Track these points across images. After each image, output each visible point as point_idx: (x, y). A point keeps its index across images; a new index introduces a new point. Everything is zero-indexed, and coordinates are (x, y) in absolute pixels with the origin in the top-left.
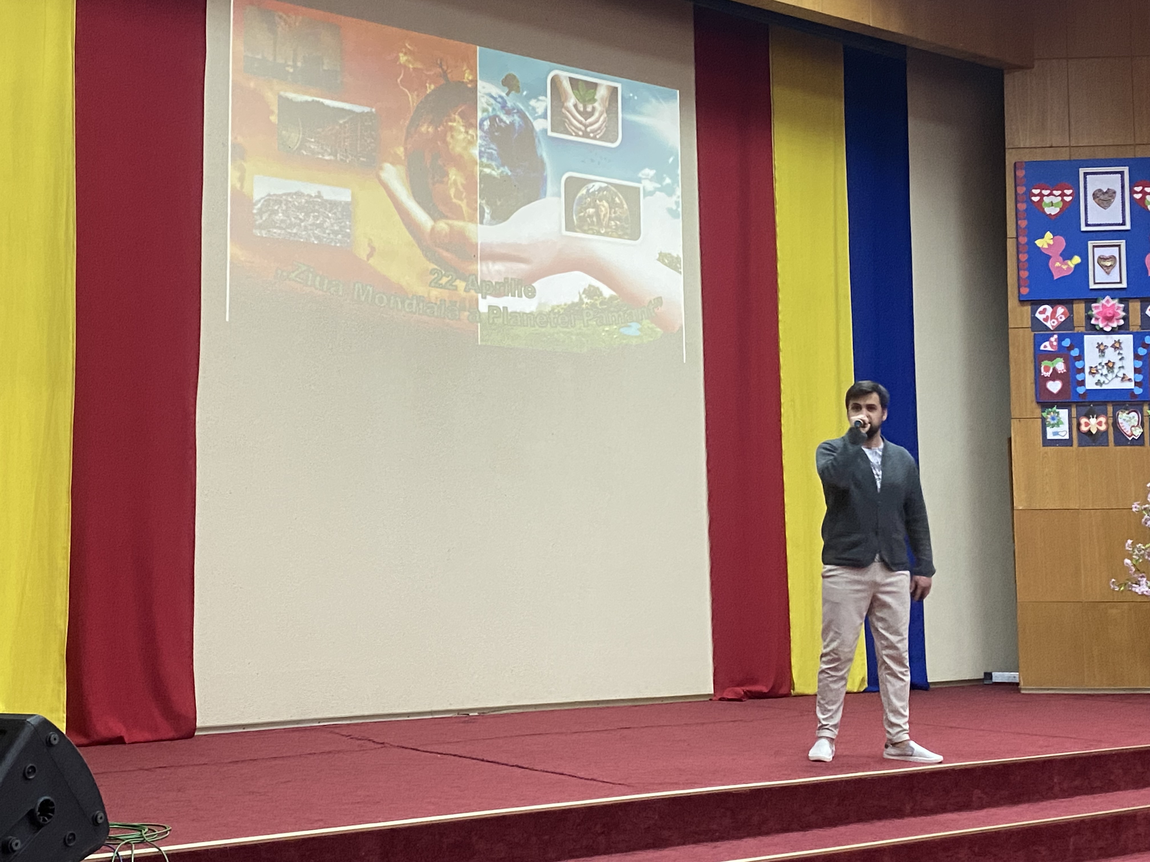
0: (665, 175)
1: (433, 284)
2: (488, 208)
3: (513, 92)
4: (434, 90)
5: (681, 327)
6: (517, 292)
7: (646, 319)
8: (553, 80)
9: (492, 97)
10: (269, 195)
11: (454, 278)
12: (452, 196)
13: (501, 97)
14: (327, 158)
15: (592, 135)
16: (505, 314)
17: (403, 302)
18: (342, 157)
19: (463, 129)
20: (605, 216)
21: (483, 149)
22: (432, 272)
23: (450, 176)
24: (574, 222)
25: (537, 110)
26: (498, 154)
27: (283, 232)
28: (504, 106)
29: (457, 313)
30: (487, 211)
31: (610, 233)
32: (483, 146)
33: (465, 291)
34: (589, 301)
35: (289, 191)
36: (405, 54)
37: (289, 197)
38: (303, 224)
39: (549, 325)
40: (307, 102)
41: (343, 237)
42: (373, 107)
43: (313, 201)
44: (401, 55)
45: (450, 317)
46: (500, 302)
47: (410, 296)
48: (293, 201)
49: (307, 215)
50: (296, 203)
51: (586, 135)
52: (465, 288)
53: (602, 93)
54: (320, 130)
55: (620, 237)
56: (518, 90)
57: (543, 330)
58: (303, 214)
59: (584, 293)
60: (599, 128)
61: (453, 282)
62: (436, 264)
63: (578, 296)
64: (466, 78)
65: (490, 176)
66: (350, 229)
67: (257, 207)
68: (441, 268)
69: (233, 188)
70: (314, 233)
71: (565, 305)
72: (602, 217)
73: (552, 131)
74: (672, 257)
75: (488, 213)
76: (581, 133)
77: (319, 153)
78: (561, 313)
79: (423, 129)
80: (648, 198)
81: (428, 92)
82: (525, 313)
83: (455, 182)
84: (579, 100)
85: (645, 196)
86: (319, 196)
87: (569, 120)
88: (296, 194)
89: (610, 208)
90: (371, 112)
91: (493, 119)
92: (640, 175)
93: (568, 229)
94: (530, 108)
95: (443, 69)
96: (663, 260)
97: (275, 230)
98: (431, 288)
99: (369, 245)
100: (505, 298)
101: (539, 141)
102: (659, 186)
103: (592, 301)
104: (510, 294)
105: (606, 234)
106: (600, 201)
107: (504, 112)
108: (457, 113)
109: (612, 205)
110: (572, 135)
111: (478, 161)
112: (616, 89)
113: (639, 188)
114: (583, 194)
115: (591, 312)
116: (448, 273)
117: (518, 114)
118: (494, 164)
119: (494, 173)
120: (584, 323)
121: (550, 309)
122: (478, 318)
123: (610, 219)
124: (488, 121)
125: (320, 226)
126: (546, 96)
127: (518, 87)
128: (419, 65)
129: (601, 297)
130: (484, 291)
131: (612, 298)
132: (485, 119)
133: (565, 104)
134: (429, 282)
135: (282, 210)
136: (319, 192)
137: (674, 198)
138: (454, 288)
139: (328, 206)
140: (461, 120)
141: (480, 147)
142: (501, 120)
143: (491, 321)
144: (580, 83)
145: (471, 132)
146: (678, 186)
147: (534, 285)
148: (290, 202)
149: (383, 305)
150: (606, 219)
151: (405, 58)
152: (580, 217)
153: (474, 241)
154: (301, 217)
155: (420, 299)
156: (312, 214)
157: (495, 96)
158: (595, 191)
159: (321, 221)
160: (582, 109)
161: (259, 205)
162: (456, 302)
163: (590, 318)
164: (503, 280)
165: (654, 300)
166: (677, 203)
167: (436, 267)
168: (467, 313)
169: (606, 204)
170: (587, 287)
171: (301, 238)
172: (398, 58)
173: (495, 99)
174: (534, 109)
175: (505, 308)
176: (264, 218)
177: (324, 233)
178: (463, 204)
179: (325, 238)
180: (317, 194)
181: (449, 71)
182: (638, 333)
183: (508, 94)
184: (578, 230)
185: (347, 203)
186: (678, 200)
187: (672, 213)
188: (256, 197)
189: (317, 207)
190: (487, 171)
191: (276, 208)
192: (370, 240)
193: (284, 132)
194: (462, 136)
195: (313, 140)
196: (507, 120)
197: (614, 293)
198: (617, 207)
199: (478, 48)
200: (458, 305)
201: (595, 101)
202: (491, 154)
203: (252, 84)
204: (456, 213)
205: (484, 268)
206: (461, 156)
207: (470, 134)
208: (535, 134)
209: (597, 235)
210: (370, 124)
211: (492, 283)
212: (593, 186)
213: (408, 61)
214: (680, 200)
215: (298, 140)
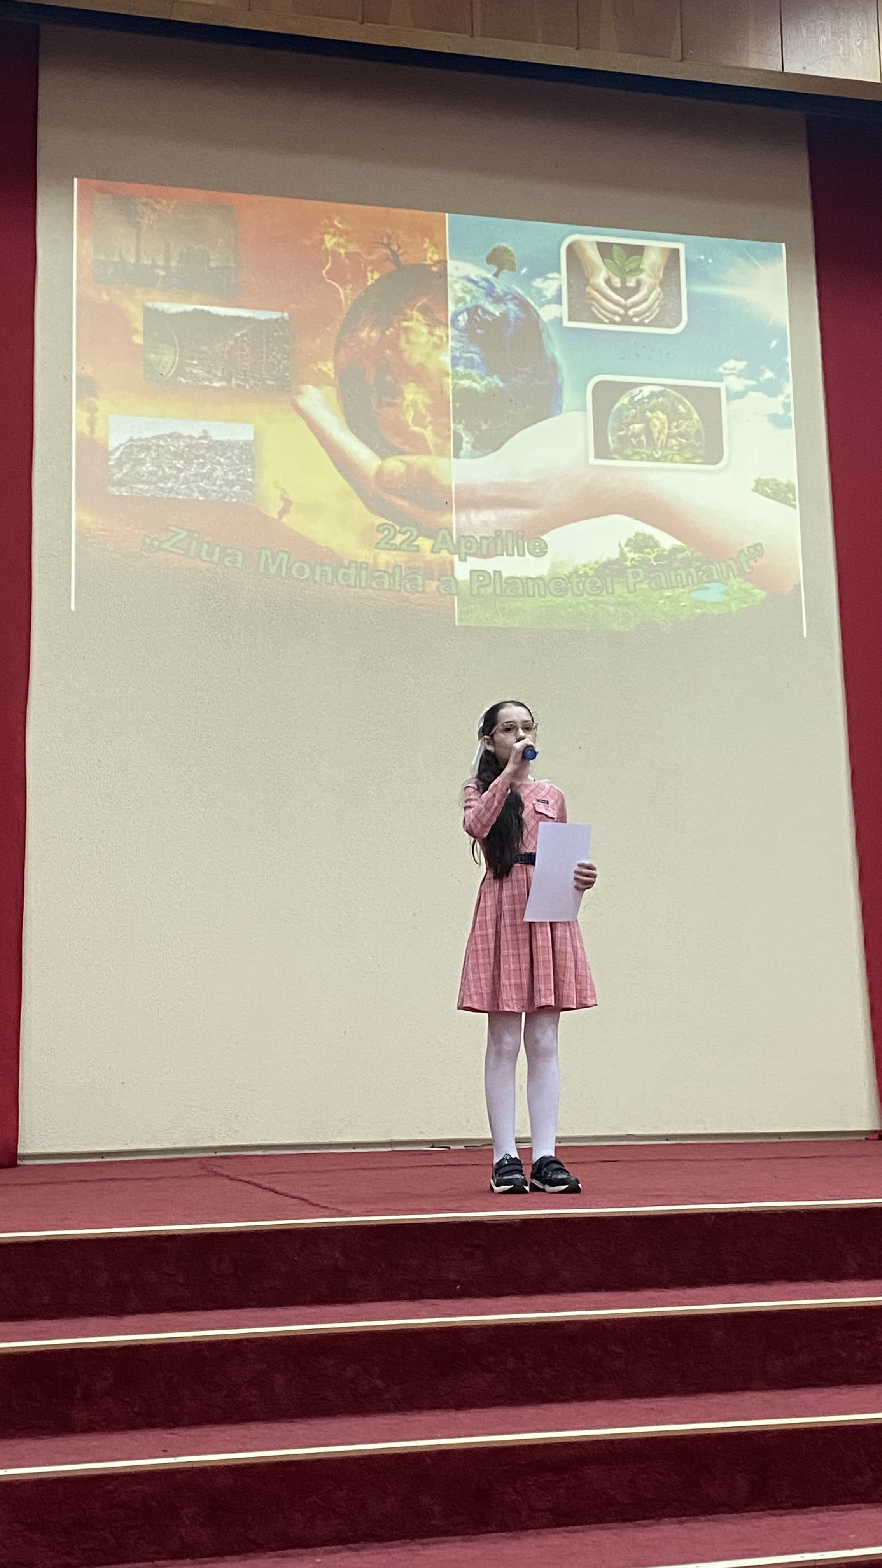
0: (763, 367)
1: (382, 545)
2: (467, 435)
3: (506, 271)
4: (377, 281)
5: (799, 585)
6: (516, 548)
7: (735, 576)
8: (570, 249)
9: (471, 281)
10: (131, 440)
11: (415, 534)
12: (410, 423)
13: (486, 280)
14: (216, 384)
15: (636, 320)
16: (498, 580)
17: (335, 574)
18: (239, 382)
19: (425, 330)
20: (660, 433)
21: (458, 354)
22: (379, 528)
23: (406, 395)
24: (608, 445)
25: (545, 293)
26: (482, 359)
27: (152, 487)
28: (490, 292)
29: (420, 582)
30: (466, 439)
31: (670, 457)
32: (456, 349)
33: (432, 552)
34: (636, 556)
35: (158, 433)
36: (334, 235)
37: (161, 441)
38: (182, 475)
39: (570, 593)
40: (185, 313)
41: (241, 489)
42: (283, 312)
43: (197, 444)
44: (327, 237)
45: (408, 588)
46: (489, 565)
47: (346, 564)
48: (168, 446)
49: (189, 462)
50: (173, 449)
51: (626, 320)
52: (433, 547)
53: (653, 259)
54: (204, 348)
55: (687, 461)
56: (512, 267)
57: (560, 600)
58: (182, 462)
59: (626, 545)
60: (649, 309)
61: (413, 541)
62: (387, 519)
63: (619, 549)
64: (428, 258)
65: (468, 390)
66: (252, 477)
67: (113, 457)
68: (394, 522)
69: (80, 435)
70: (198, 487)
71: (596, 563)
72: (656, 435)
73: (570, 320)
74: (778, 484)
75: (468, 443)
76: (617, 319)
77: (204, 379)
78: (590, 574)
79: (364, 334)
80: (736, 403)
81: (369, 283)
82: (531, 578)
83: (414, 404)
84: (612, 271)
85: (728, 400)
86: (205, 437)
87: (598, 302)
88: (169, 436)
89: (670, 422)
90: (283, 318)
91: (472, 311)
92: (721, 370)
93: (597, 457)
94: (533, 291)
95: (391, 249)
96: (762, 489)
97: (141, 486)
98: (377, 551)
99: (282, 498)
100: (498, 559)
101: (549, 337)
102: (753, 383)
103: (642, 555)
104: (505, 553)
105: (664, 459)
106: (652, 412)
107: (491, 300)
108: (415, 308)
109: (673, 415)
110: (603, 322)
111: (450, 371)
112: (676, 251)
113: (719, 389)
114: (623, 404)
115: (640, 570)
116: (403, 530)
117: (515, 301)
118: (474, 372)
119: (475, 385)
120: (628, 589)
121: (571, 570)
122: (454, 588)
123: (669, 436)
124: (465, 314)
125: (208, 477)
126: (559, 272)
127: (513, 263)
128: (353, 248)
129: (656, 550)
130: (463, 550)
131: (675, 550)
132: (462, 312)
133: (591, 281)
134: (375, 544)
135: (151, 458)
136: (205, 432)
137: (781, 398)
138: (415, 548)
139: (219, 448)
140: (421, 318)
141: (452, 351)
142: (486, 312)
143: (475, 593)
144: (615, 247)
145: (438, 332)
146: (788, 381)
147: (544, 537)
148: (163, 447)
149: (305, 577)
150: (663, 437)
151: (334, 240)
152: (619, 437)
153: (445, 482)
154: (178, 466)
155: (361, 566)
156: (196, 461)
157: (475, 278)
158: (643, 398)
159: (210, 469)
160: (619, 285)
161: (118, 454)
162: (420, 567)
163: (638, 579)
164: (493, 535)
165: (748, 548)
166: (786, 406)
167: (383, 520)
168: (435, 583)
169: (661, 415)
170: (632, 535)
171: (180, 495)
172: (323, 241)
173: (475, 283)
174: (540, 291)
175: (498, 573)
176: (125, 471)
177: (215, 484)
178: (428, 433)
179: (214, 491)
180: (202, 434)
181: (401, 252)
182: (724, 598)
183: (496, 275)
184: (615, 456)
185: (246, 443)
186: (787, 400)
187: (777, 421)
188: (113, 443)
189: (202, 452)
190: (466, 383)
191: (142, 456)
192: (283, 490)
193: (152, 356)
194: (423, 339)
195: (195, 362)
196: (496, 310)
197: (679, 543)
198: (682, 419)
199: (447, 214)
200: (421, 573)
201: (638, 270)
202: (471, 359)
203: (105, 297)
204: (418, 445)
205: (463, 518)
206: (422, 366)
207: (437, 335)
208: (541, 326)
209: (648, 460)
210: (281, 334)
211: (475, 538)
212: (641, 391)
213: (338, 244)
214: (792, 399)
215: (174, 363)
